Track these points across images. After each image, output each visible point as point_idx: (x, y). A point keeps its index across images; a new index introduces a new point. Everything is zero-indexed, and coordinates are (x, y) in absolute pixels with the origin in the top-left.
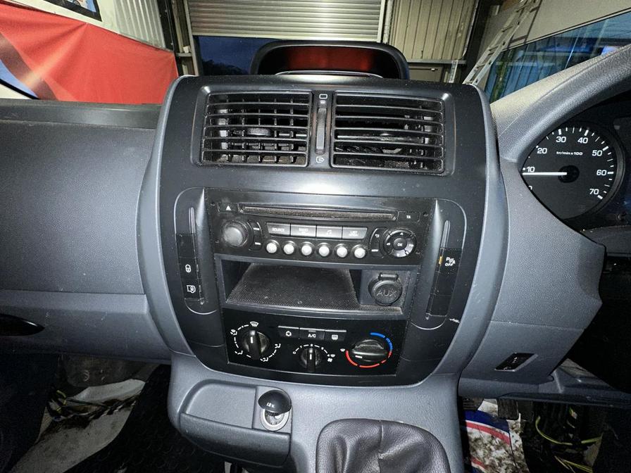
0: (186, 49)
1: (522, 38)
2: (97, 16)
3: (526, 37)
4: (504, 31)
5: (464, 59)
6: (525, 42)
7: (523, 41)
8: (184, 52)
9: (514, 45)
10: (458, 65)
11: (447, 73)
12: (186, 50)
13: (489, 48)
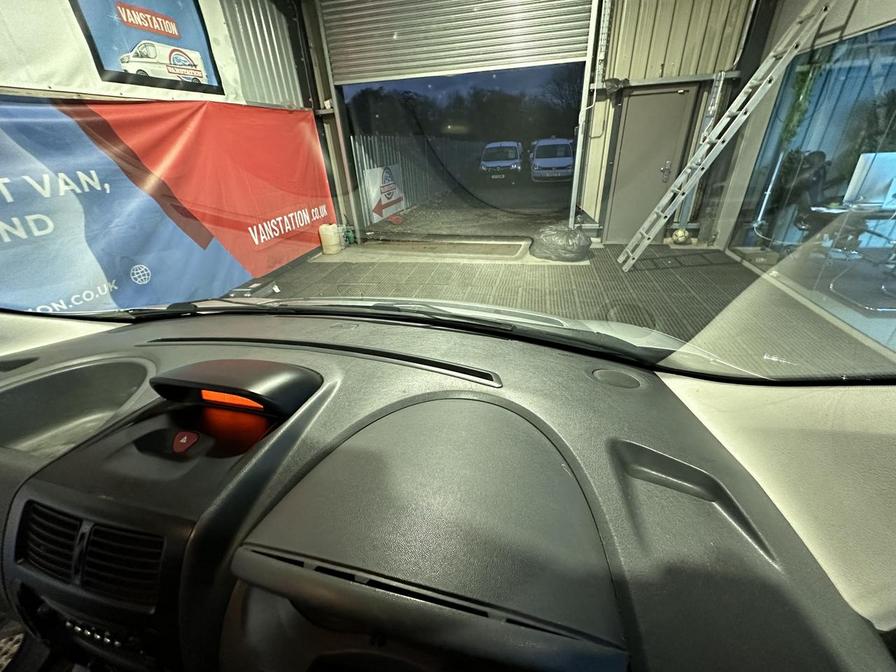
0: (327, 104)
1: (834, 31)
2: (220, 91)
3: (843, 28)
4: (801, 23)
5: (737, 69)
6: (841, 37)
7: (837, 35)
8: (325, 108)
9: (822, 42)
10: (725, 80)
11: (706, 94)
12: (328, 106)
13: (772, 54)
